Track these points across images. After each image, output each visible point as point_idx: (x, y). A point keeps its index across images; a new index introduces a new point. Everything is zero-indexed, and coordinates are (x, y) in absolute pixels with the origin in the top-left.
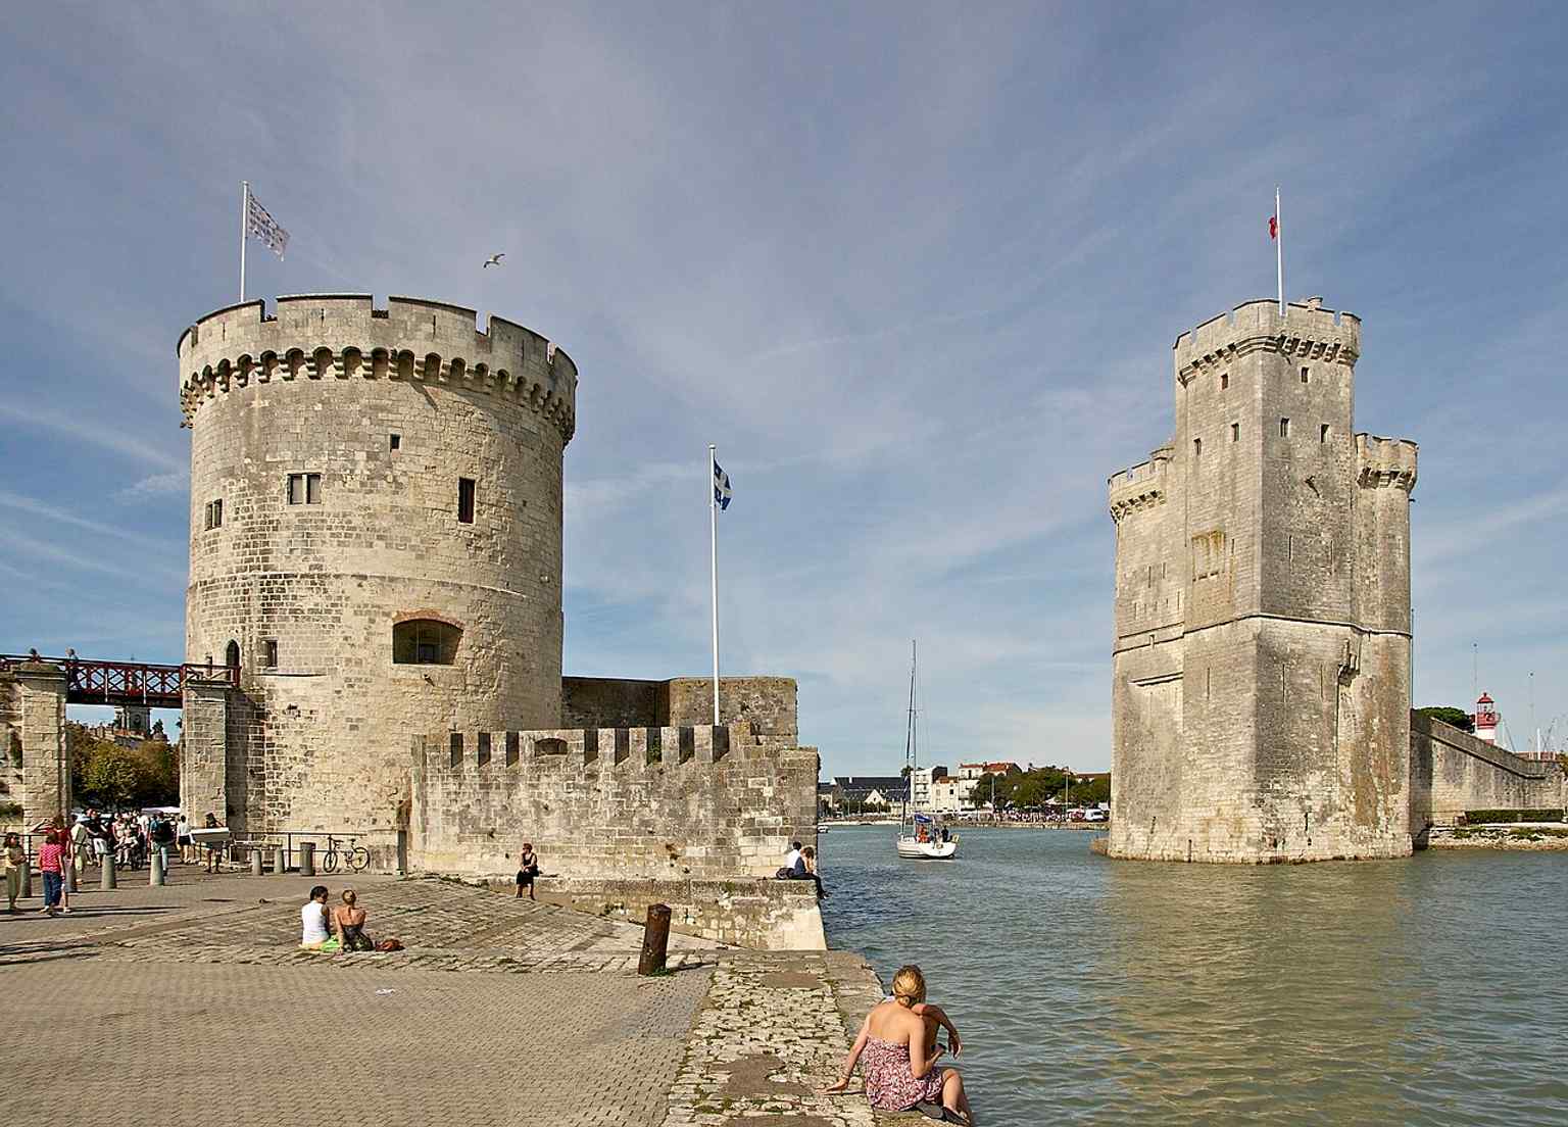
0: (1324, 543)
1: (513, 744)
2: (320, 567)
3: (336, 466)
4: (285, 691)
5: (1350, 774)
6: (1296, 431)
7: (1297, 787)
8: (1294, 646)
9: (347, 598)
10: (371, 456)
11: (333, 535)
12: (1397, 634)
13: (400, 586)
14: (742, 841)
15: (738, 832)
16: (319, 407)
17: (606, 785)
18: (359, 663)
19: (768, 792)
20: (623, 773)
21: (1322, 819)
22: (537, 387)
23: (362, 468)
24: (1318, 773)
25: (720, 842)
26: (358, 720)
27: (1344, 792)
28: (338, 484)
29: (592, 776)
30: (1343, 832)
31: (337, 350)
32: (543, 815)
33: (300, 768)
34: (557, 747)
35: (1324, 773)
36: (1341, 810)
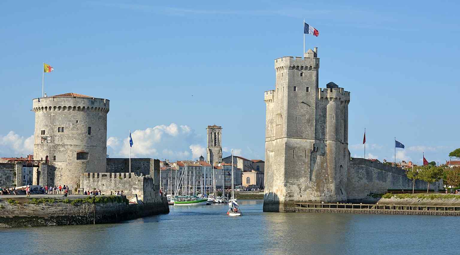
0: (307, 118)
1: (98, 175)
2: (64, 143)
3: (67, 126)
4: (57, 165)
5: (315, 179)
6: (298, 89)
7: (297, 182)
8: (297, 145)
9: (69, 149)
10: (73, 124)
11: (66, 138)
12: (332, 141)
13: (78, 146)
14: (133, 190)
15: (132, 189)
16: (64, 116)
17: (113, 182)
18: (71, 160)
19: (137, 183)
20: (116, 180)
21: (305, 190)
22: (102, 108)
23: (71, 126)
24: (304, 178)
25: (130, 190)
26: (70, 170)
27: (312, 183)
28: (67, 129)
29: (111, 180)
30: (312, 194)
31: (67, 106)
32: (103, 186)
33: (59, 178)
34: (106, 175)
35: (306, 178)
36: (311, 188)
